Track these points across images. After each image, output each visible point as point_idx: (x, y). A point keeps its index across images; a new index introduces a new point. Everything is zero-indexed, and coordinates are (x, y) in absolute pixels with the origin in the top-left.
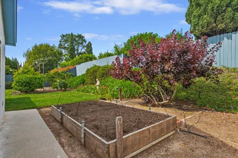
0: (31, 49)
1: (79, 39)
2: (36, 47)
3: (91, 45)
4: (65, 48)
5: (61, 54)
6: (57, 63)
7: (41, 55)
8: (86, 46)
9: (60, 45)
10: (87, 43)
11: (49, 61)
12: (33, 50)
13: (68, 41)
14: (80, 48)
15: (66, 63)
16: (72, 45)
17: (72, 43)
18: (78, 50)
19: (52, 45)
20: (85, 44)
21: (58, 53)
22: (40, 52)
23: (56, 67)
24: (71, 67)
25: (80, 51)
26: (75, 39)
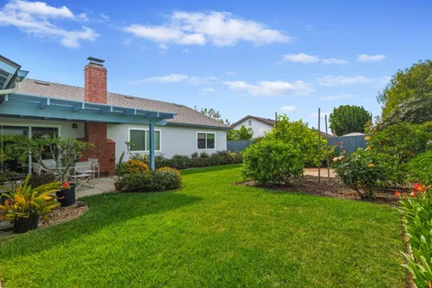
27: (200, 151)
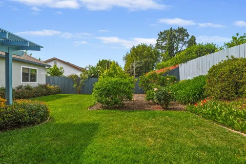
0: (129, 52)
1: (180, 34)
2: (133, 48)
3: (195, 39)
4: (162, 48)
5: (158, 54)
6: (153, 65)
7: (138, 57)
8: (188, 42)
9: (157, 44)
10: (190, 37)
11: (146, 63)
12: (131, 52)
13: (166, 39)
14: (180, 45)
15: (165, 63)
16: (171, 43)
17: (171, 40)
18: (177, 48)
19: (148, 45)
20: (187, 39)
21: (155, 54)
22: (137, 55)
23: (153, 69)
24: (172, 68)
25: (179, 49)
26: (174, 35)
27: (25, 84)
